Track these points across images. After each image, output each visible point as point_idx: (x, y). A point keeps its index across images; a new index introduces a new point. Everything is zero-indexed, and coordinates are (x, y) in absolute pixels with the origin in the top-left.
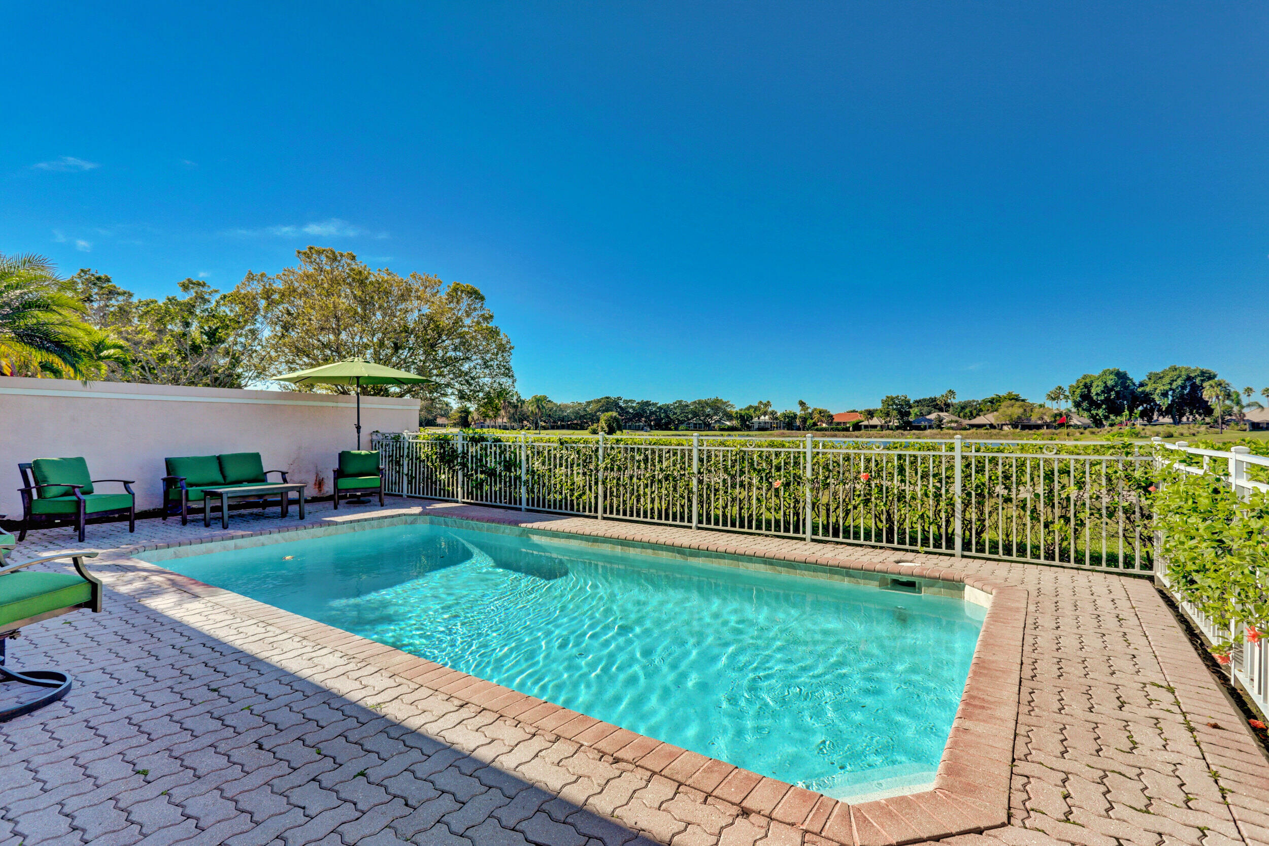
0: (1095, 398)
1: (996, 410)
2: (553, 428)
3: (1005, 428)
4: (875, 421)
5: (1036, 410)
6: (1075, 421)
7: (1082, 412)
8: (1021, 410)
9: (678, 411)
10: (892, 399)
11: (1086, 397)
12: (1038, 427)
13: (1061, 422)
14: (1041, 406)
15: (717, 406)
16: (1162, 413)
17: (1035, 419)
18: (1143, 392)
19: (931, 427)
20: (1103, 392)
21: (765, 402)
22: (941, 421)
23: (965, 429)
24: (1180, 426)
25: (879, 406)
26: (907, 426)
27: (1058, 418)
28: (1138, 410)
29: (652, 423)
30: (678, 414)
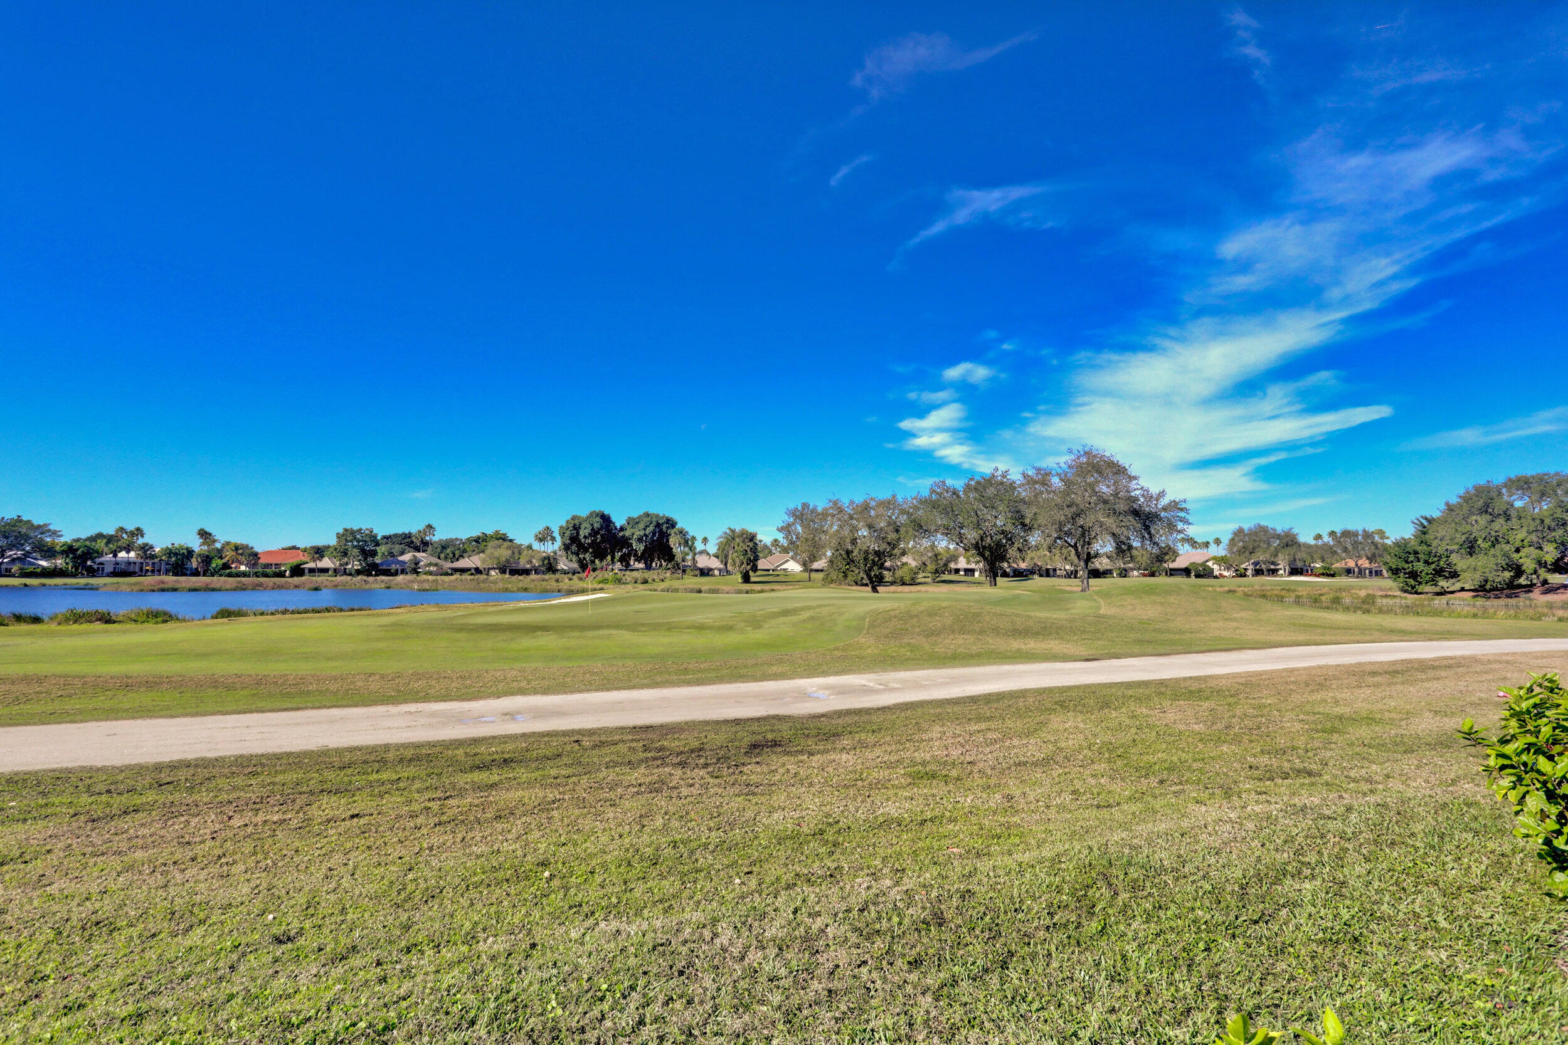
0: (583, 540)
1: (483, 552)
3: (493, 573)
4: (326, 563)
5: (525, 552)
6: (561, 566)
7: (571, 556)
8: (509, 552)
10: (352, 532)
11: (574, 539)
12: (527, 572)
13: (549, 566)
14: (530, 547)
15: (18, 532)
16: (638, 560)
17: (523, 563)
18: (623, 536)
19: (403, 572)
20: (590, 534)
21: (130, 527)
22: (417, 564)
23: (447, 574)
24: (652, 572)
25: (333, 541)
26: (372, 569)
27: (546, 562)
28: (618, 555)
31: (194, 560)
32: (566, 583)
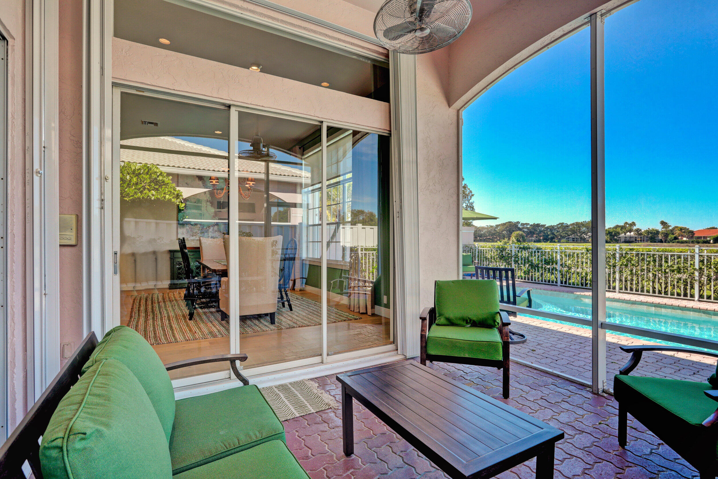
9: (560, 230)
21: (630, 222)
29: (541, 238)
30: (561, 232)
31: (659, 235)
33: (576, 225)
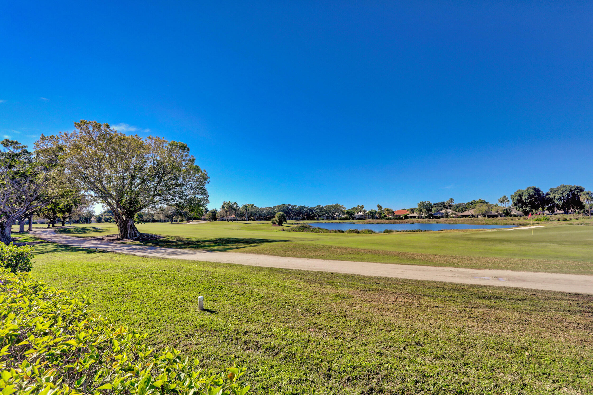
0: (524, 201)
1: (474, 208)
2: (257, 220)
3: (480, 217)
4: (415, 214)
5: (495, 207)
6: (513, 213)
7: (518, 209)
8: (487, 208)
9: (318, 211)
10: (423, 203)
11: (520, 201)
12: (496, 216)
13: (507, 213)
14: (496, 205)
15: (337, 208)
16: (559, 209)
17: (494, 212)
18: (549, 198)
19: (442, 217)
20: (528, 198)
21: (361, 205)
22: (447, 214)
23: (460, 217)
24: (569, 215)
25: (417, 207)
26: (431, 216)
27: (505, 211)
28: (546, 207)
29: (306, 217)
30: (318, 212)
31: (377, 214)
32: (517, 221)
33: (328, 207)
